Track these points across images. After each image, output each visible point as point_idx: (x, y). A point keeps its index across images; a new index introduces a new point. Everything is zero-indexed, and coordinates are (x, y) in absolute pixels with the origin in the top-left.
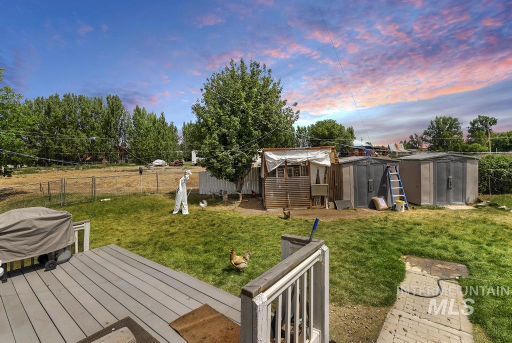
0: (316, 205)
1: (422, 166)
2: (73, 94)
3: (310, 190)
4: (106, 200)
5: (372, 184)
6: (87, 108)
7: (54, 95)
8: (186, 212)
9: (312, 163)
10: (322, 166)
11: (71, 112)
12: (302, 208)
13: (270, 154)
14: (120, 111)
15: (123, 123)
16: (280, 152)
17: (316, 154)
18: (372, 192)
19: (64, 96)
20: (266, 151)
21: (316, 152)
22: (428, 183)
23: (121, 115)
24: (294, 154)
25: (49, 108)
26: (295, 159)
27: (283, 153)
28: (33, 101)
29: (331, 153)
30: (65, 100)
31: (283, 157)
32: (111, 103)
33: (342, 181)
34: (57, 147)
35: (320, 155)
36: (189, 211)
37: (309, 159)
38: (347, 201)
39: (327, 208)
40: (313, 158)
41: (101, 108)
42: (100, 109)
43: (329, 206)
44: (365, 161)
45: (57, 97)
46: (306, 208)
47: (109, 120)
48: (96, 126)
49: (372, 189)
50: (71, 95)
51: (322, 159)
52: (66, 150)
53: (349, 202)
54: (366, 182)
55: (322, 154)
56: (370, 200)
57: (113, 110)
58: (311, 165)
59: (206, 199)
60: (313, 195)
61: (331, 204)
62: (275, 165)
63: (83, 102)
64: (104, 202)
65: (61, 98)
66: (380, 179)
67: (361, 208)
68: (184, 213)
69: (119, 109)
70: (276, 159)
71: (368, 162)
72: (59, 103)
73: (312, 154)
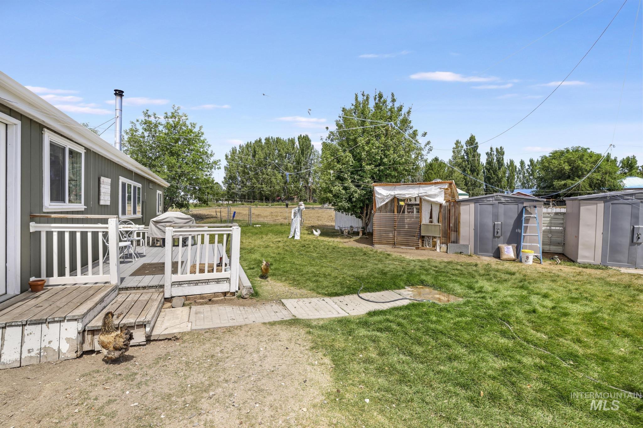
0: (426, 246)
1: (582, 208)
2: (272, 137)
3: (420, 229)
4: (257, 226)
5: (500, 227)
6: (282, 150)
7: (258, 140)
8: (297, 237)
9: (425, 200)
10: (436, 203)
11: (270, 154)
12: (409, 247)
13: (379, 189)
14: (309, 151)
15: (313, 162)
16: (389, 187)
17: (429, 190)
18: (498, 237)
19: (266, 140)
20: (376, 186)
21: (429, 188)
22: (591, 232)
23: (310, 155)
24: (404, 189)
25: (255, 152)
26: (404, 195)
27: (393, 188)
28: (244, 146)
29: (447, 189)
30: (266, 143)
31: (393, 193)
32: (301, 143)
33: (459, 222)
34: (260, 186)
35: (433, 190)
36: (301, 237)
37: (420, 195)
38: (464, 245)
39: (438, 250)
40: (424, 194)
41: (293, 148)
42: (293, 150)
43: (440, 248)
44: (491, 199)
45: (260, 140)
46: (415, 248)
47: (299, 160)
48: (289, 167)
49: (499, 234)
50: (270, 138)
51: (435, 196)
52: (266, 189)
53: (467, 246)
54: (491, 225)
55: (436, 189)
56: (496, 247)
57: (303, 150)
58: (423, 202)
59: (319, 228)
60: (422, 234)
61: (444, 246)
62: (384, 201)
63: (279, 144)
64: (256, 227)
65: (263, 141)
66: (512, 222)
67: (482, 255)
68: (295, 238)
69: (308, 149)
70: (385, 195)
71: (496, 200)
72: (261, 146)
73: (425, 190)
